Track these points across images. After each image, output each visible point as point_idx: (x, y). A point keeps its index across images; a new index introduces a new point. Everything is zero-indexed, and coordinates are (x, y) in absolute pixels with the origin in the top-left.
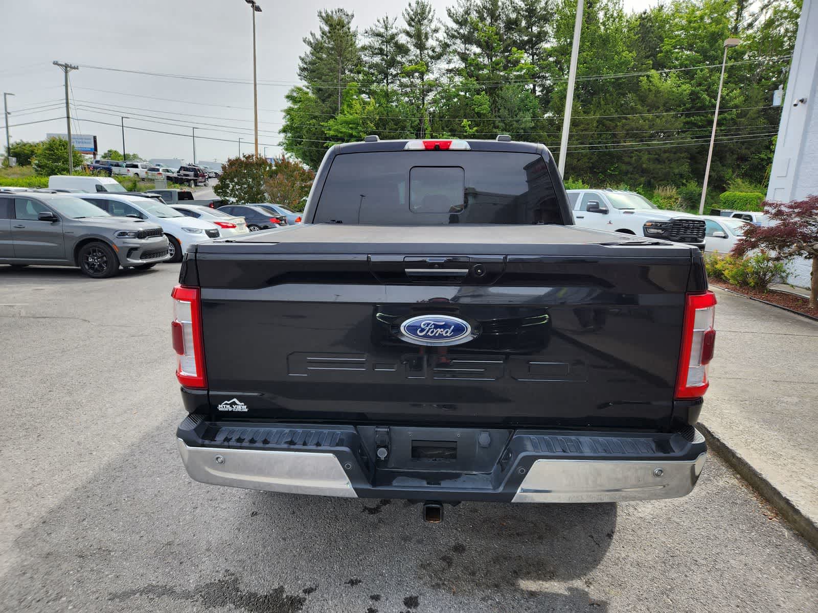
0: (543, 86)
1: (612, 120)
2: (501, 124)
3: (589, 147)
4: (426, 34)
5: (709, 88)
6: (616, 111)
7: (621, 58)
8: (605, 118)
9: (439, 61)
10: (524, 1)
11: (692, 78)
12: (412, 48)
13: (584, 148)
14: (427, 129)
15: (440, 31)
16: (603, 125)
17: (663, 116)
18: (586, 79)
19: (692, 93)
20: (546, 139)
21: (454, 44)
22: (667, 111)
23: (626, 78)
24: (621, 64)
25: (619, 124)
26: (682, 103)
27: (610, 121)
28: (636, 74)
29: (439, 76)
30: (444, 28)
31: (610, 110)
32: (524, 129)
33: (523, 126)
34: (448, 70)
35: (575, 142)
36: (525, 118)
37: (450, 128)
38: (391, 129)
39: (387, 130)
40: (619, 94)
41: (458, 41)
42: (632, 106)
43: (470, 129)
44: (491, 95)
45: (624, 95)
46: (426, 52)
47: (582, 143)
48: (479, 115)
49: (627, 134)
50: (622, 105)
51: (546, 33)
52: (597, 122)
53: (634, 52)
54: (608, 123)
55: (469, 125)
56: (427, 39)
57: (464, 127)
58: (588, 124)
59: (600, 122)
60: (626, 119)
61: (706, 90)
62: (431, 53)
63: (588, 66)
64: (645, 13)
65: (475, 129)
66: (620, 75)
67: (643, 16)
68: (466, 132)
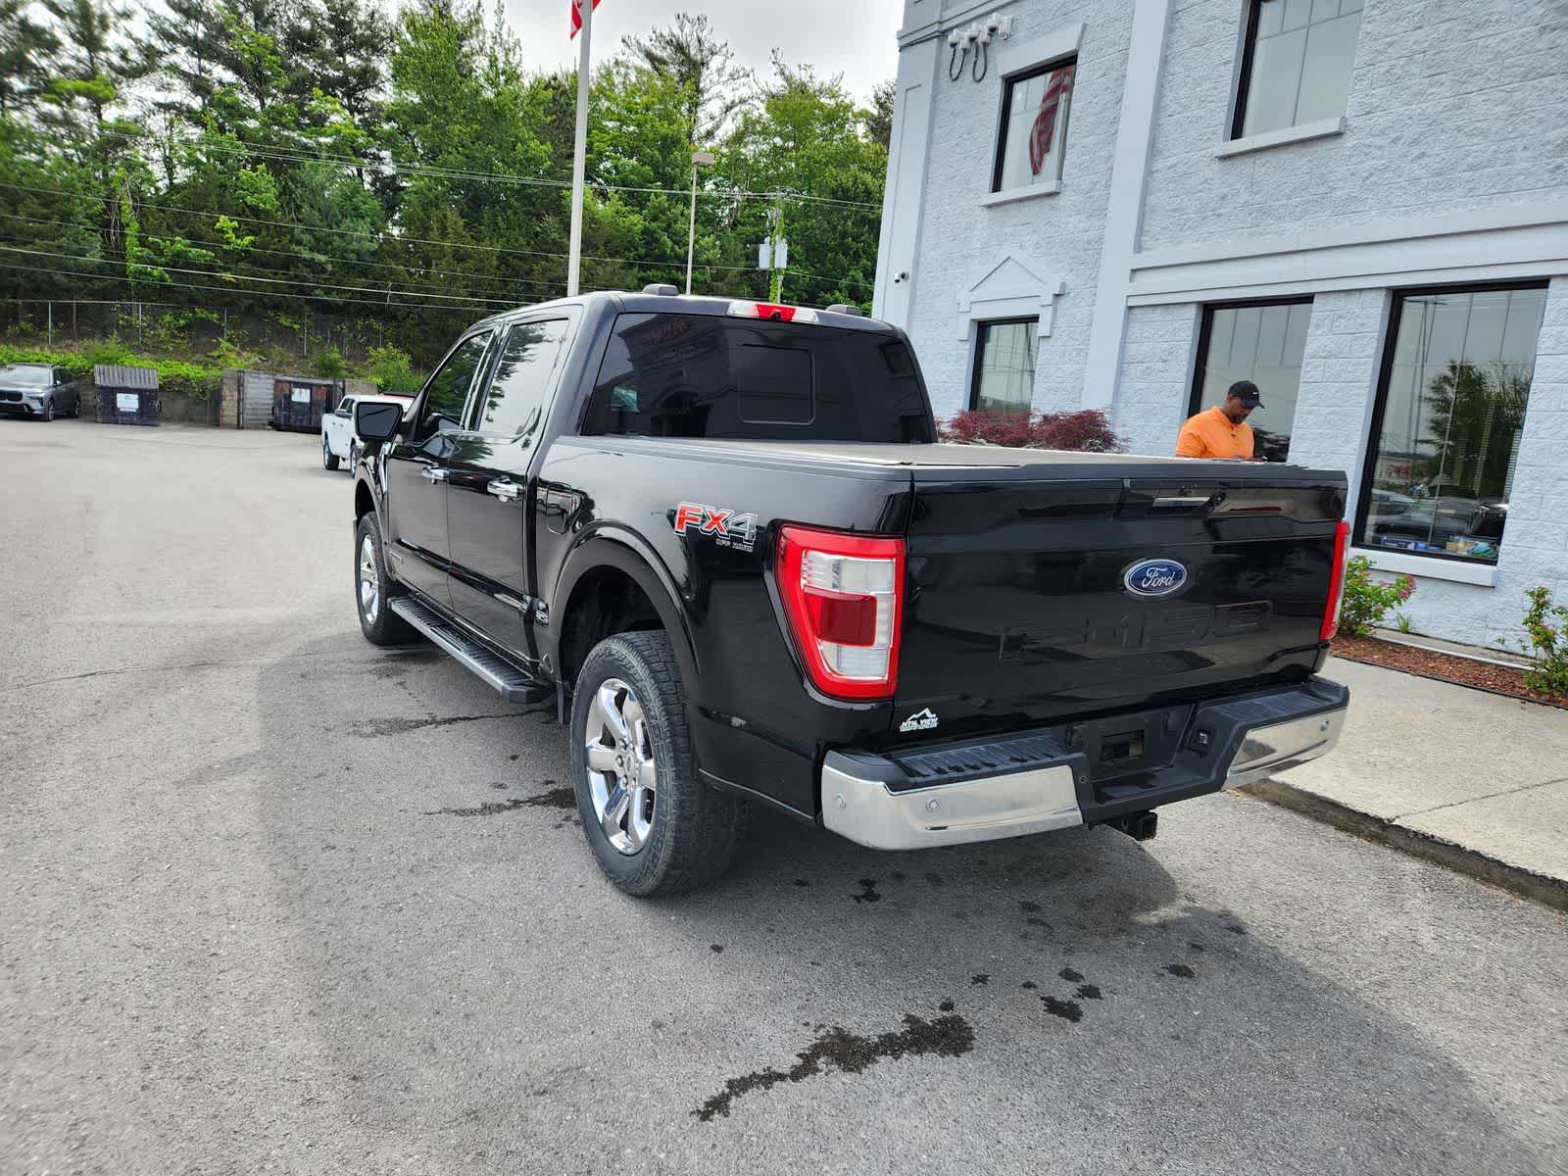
0: (376, 173)
1: (522, 258)
2: (306, 237)
3: (488, 303)
4: (103, 19)
5: (669, 226)
6: (529, 244)
7: (527, 151)
8: (510, 254)
9: (137, 82)
10: (326, 2)
11: (642, 207)
12: (67, 41)
13: (479, 304)
14: (128, 225)
15: (136, 17)
16: (508, 265)
17: (607, 263)
18: (467, 177)
19: (645, 231)
20: (405, 279)
21: (173, 51)
22: (611, 255)
23: (536, 187)
24: (529, 160)
25: (535, 267)
26: (631, 246)
27: (521, 259)
28: (555, 183)
29: (140, 113)
30: (145, 13)
31: (517, 240)
32: (358, 253)
33: (355, 245)
34: (159, 105)
35: (462, 291)
36: (356, 231)
37: (187, 229)
38: (31, 215)
39: (22, 217)
40: (528, 213)
41: (182, 50)
42: (553, 240)
43: (237, 237)
44: (276, 174)
45: (539, 217)
46: (102, 55)
47: (472, 295)
48: (255, 211)
49: (551, 287)
50: (537, 234)
51: (376, 74)
52: (498, 258)
53: (548, 143)
54: (515, 262)
55: (234, 230)
56: (105, 27)
57: (221, 231)
58: (481, 261)
59: (503, 259)
60: (547, 259)
61: (665, 230)
62: (116, 59)
63: (467, 152)
64: (555, 79)
65: (248, 239)
66: (529, 180)
67: (553, 82)
68: (229, 243)
